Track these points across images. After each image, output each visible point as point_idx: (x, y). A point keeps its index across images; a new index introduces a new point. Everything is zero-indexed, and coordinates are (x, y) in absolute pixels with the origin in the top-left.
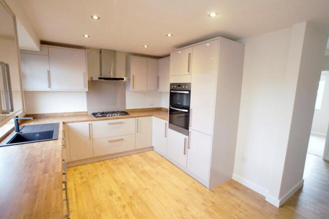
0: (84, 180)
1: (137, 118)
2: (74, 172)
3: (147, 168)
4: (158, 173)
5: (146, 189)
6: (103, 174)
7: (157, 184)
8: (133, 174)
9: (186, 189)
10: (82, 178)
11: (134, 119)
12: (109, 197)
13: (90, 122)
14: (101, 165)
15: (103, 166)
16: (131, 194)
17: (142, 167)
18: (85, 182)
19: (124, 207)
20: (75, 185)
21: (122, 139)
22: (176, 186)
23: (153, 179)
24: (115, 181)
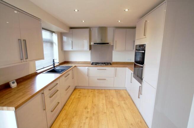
0: (79, 97)
1: (115, 68)
2: (78, 91)
3: (115, 100)
4: (119, 106)
5: (105, 113)
6: (89, 96)
7: (114, 112)
8: (104, 101)
9: (132, 124)
10: (79, 95)
11: (114, 68)
12: (84, 109)
13: (88, 67)
14: (92, 91)
15: (92, 92)
16: (95, 112)
17: (112, 99)
18: (79, 98)
19: (87, 118)
20: (74, 98)
21: (105, 79)
22: (125, 118)
23: (113, 108)
24: (92, 102)
